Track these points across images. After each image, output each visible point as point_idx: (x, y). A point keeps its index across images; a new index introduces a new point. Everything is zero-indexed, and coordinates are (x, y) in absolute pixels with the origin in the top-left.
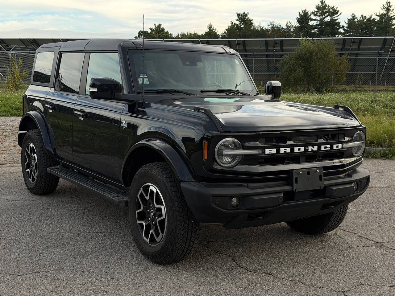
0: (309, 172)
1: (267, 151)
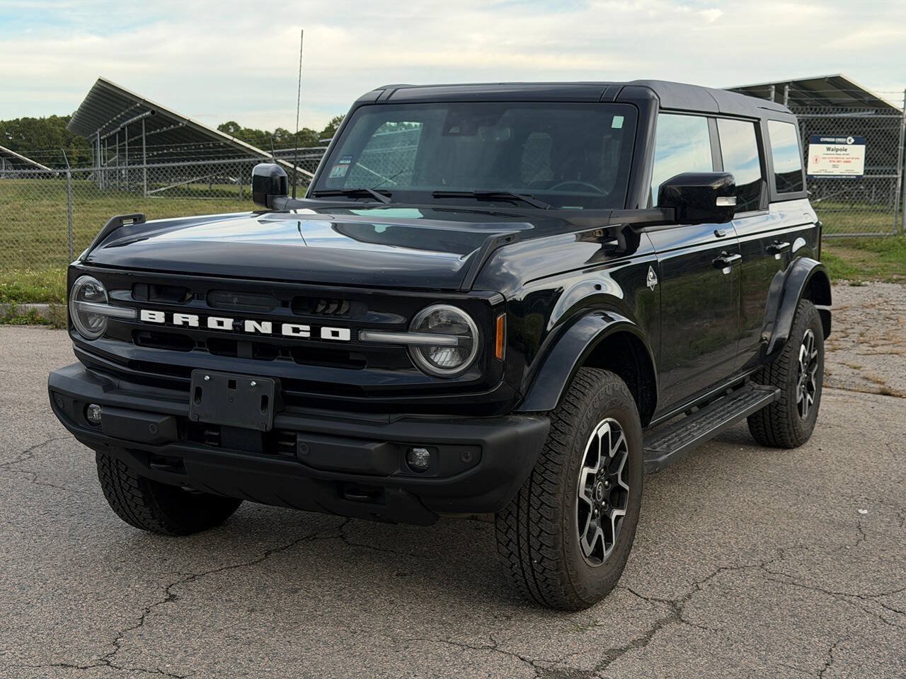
0: (235, 381)
1: (145, 315)
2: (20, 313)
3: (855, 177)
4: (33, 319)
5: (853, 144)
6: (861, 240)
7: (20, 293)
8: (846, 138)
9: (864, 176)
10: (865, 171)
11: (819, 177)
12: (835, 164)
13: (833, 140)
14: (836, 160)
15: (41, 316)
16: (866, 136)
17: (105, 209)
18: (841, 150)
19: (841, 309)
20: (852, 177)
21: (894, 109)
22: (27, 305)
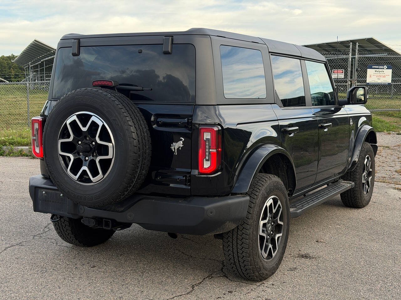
2: (15, 151)
3: (387, 84)
4: (21, 154)
5: (387, 69)
6: (391, 112)
7: (15, 142)
8: (384, 66)
9: (392, 83)
10: (392, 81)
11: (372, 84)
12: (379, 78)
13: (378, 67)
14: (379, 76)
15: (25, 152)
16: (392, 65)
17: (39, 99)
18: (381, 71)
19: (398, 146)
20: (386, 84)
21: (397, 53)
22: (18, 147)
